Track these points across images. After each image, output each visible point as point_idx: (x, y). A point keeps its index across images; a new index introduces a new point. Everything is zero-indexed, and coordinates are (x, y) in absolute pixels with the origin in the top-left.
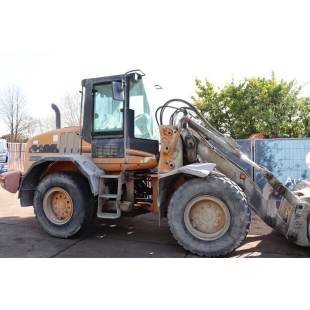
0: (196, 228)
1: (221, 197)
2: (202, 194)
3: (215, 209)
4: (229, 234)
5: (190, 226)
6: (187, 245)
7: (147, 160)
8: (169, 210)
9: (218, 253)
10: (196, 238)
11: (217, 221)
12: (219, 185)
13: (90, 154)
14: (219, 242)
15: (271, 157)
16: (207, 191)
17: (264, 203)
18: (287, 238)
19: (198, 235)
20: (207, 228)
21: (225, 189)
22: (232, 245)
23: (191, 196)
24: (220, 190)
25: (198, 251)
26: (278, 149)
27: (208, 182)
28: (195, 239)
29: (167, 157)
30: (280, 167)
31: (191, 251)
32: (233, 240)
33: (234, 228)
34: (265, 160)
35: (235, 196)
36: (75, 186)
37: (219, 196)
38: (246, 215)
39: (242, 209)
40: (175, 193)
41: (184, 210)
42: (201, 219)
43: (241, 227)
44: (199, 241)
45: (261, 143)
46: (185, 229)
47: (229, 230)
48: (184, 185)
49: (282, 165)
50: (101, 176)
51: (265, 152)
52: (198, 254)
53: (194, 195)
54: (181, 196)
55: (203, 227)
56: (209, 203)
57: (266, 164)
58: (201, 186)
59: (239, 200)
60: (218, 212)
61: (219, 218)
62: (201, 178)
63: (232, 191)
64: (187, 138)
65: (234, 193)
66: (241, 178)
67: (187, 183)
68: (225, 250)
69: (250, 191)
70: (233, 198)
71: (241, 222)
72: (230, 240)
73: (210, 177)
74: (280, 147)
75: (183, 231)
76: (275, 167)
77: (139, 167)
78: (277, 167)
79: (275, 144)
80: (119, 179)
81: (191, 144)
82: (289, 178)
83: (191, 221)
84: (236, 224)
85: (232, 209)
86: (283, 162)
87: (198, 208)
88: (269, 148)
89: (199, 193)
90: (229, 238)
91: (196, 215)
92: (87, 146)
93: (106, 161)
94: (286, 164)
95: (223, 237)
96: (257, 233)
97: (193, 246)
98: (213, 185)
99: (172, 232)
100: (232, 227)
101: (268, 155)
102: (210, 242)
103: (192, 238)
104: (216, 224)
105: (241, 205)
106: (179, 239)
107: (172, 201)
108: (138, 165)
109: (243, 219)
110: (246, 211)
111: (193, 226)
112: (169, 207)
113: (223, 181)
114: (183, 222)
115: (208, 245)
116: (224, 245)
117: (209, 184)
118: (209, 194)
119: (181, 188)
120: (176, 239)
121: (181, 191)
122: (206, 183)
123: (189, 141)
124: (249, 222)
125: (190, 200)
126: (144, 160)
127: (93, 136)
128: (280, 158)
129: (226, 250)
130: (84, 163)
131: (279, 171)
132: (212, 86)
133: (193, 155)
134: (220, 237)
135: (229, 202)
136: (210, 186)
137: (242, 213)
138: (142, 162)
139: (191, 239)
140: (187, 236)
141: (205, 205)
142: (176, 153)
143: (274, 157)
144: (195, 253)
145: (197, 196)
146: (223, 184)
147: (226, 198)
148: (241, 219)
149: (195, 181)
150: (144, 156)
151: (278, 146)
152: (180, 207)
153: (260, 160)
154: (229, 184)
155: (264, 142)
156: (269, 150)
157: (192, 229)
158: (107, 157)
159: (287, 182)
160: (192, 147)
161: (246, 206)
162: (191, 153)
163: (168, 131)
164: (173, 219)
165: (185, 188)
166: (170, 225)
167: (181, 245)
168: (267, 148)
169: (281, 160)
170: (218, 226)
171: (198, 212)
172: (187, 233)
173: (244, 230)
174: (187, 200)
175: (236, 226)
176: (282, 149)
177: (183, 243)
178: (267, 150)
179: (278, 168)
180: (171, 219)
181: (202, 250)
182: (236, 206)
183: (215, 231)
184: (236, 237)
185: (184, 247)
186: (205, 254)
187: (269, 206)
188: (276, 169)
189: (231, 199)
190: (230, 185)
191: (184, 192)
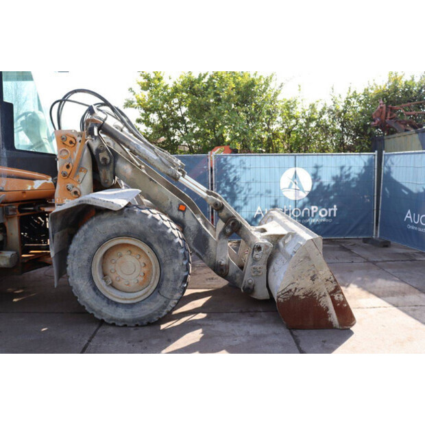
0: (112, 286)
1: (145, 239)
2: (118, 235)
3: (138, 257)
4: (159, 292)
5: (103, 283)
6: (100, 312)
7: (37, 184)
8: (69, 262)
9: (144, 319)
10: (112, 301)
11: (142, 275)
12: (141, 222)
14: (145, 304)
15: (235, 179)
16: (124, 230)
17: (211, 244)
18: (242, 290)
19: (114, 297)
20: (128, 285)
21: (150, 227)
22: (164, 307)
23: (101, 238)
24: (142, 229)
25: (116, 320)
26: (245, 168)
27: (125, 217)
28: (110, 302)
29: (69, 180)
30: (247, 192)
31: (106, 320)
32: (165, 300)
33: (165, 282)
34: (228, 183)
35: (166, 236)
37: (142, 237)
38: (181, 264)
39: (176, 255)
40: (77, 236)
41: (91, 260)
42: (119, 273)
43: (175, 281)
44: (117, 304)
45: (222, 159)
46: (95, 288)
47: (159, 286)
48: (89, 223)
49: (250, 190)
51: (228, 171)
52: (116, 324)
53: (104, 238)
54: (85, 239)
55: (122, 284)
56: (128, 248)
57: (228, 189)
58: (115, 223)
59: (171, 242)
60: (143, 260)
61: (145, 270)
62: (115, 212)
63: (161, 230)
64: (98, 151)
65: (164, 233)
66: (179, 210)
67: (94, 219)
68: (153, 314)
69: (192, 228)
70: (162, 239)
71: (174, 274)
72: (160, 300)
73: (128, 210)
74: (247, 165)
75: (92, 293)
76: (240, 192)
77: (25, 196)
78: (242, 193)
79: (241, 161)
81: (104, 159)
82: (259, 209)
83: (105, 275)
84: (168, 276)
85: (162, 256)
86: (252, 185)
87: (114, 256)
88: (232, 166)
89: (113, 234)
90: (158, 297)
91: (110, 267)
94: (255, 188)
95: (150, 297)
96: (209, 285)
97: (108, 312)
98: (133, 221)
99: (76, 295)
100: (163, 280)
101: (231, 177)
102: (132, 305)
103: (105, 301)
104: (141, 279)
105: (174, 250)
106: (87, 305)
107: (73, 247)
108: (24, 192)
109: (177, 269)
110: (181, 258)
111: (107, 283)
112: (69, 257)
113: (147, 215)
114: (91, 278)
115: (131, 310)
116: (152, 307)
117: (126, 219)
118: (128, 235)
119: (85, 227)
120: (83, 304)
121: (86, 232)
122: (122, 219)
123: (102, 155)
124: (186, 274)
125: (100, 245)
126: (32, 184)
128: (248, 180)
129: (155, 314)
131: (245, 198)
132: (161, 75)
133: (109, 176)
134: (146, 296)
135: (156, 246)
136: (127, 223)
137: (176, 261)
138: (29, 188)
139: (104, 303)
140: (98, 298)
141: (124, 252)
142: (81, 175)
143: (239, 179)
144: (111, 322)
145: (109, 238)
146: (146, 219)
147: (152, 240)
148: (174, 270)
149: (105, 216)
150: (34, 179)
151: (244, 163)
152: (85, 256)
153: (220, 183)
154: (156, 219)
155: (226, 159)
156: (233, 170)
157: (105, 287)
159: (257, 213)
160: (106, 165)
161: (181, 251)
162: (105, 175)
163: (69, 139)
164: (76, 274)
165: (90, 227)
166: (71, 285)
167: (91, 312)
168: (229, 166)
169: (248, 183)
170: (144, 281)
171: (113, 261)
172: (97, 294)
173: (179, 285)
174: (94, 244)
175: (168, 280)
176: (249, 169)
177: (93, 310)
178: (230, 169)
179: (245, 194)
180: (73, 274)
181: (122, 317)
182: (167, 251)
183: (141, 288)
184: (168, 296)
185: (95, 316)
186: (126, 323)
187: (219, 248)
188: (241, 196)
189: (159, 241)
190: (158, 221)
191: (91, 233)
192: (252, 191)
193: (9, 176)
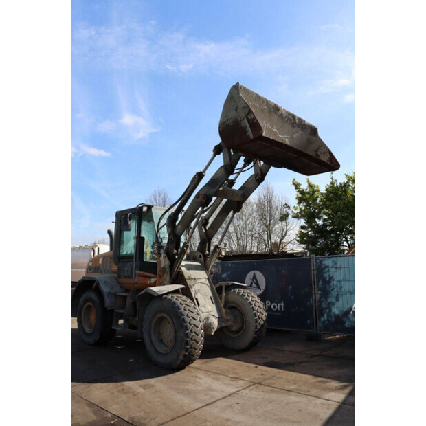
0: (161, 341)
1: (170, 315)
2: (160, 311)
4: (175, 348)
7: (153, 280)
10: (157, 350)
13: (116, 275)
14: (170, 355)
15: (330, 278)
16: (162, 309)
21: (172, 307)
26: (336, 268)
30: (339, 290)
36: (98, 301)
42: (165, 334)
49: (341, 288)
50: (118, 294)
51: (323, 271)
70: (176, 315)
74: (338, 265)
75: (150, 343)
76: (333, 289)
78: (335, 290)
79: (333, 262)
80: (128, 297)
85: (176, 326)
86: (343, 283)
88: (328, 266)
92: (115, 268)
93: (125, 281)
95: (172, 351)
101: (326, 275)
102: (164, 355)
111: (159, 339)
113: (171, 300)
115: (163, 358)
118: (164, 311)
124: (187, 339)
125: (154, 316)
126: (151, 280)
127: (119, 259)
128: (339, 278)
130: (105, 282)
131: (337, 295)
134: (170, 351)
136: (163, 305)
138: (148, 283)
139: (154, 351)
140: (152, 347)
141: (165, 322)
143: (333, 278)
145: (157, 312)
146: (171, 303)
148: (181, 335)
150: (151, 277)
151: (336, 264)
152: (149, 322)
156: (327, 269)
158: (125, 277)
161: (184, 324)
168: (324, 267)
169: (340, 281)
173: (184, 346)
175: (179, 341)
176: (340, 268)
177: (151, 355)
178: (325, 269)
179: (337, 291)
182: (178, 323)
184: (179, 352)
188: (334, 293)
190: (176, 304)
192: (343, 289)
193: (140, 276)
